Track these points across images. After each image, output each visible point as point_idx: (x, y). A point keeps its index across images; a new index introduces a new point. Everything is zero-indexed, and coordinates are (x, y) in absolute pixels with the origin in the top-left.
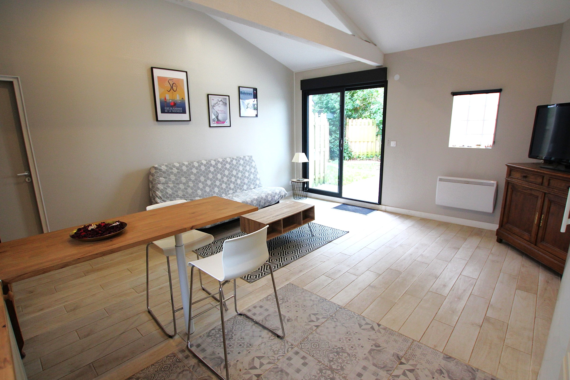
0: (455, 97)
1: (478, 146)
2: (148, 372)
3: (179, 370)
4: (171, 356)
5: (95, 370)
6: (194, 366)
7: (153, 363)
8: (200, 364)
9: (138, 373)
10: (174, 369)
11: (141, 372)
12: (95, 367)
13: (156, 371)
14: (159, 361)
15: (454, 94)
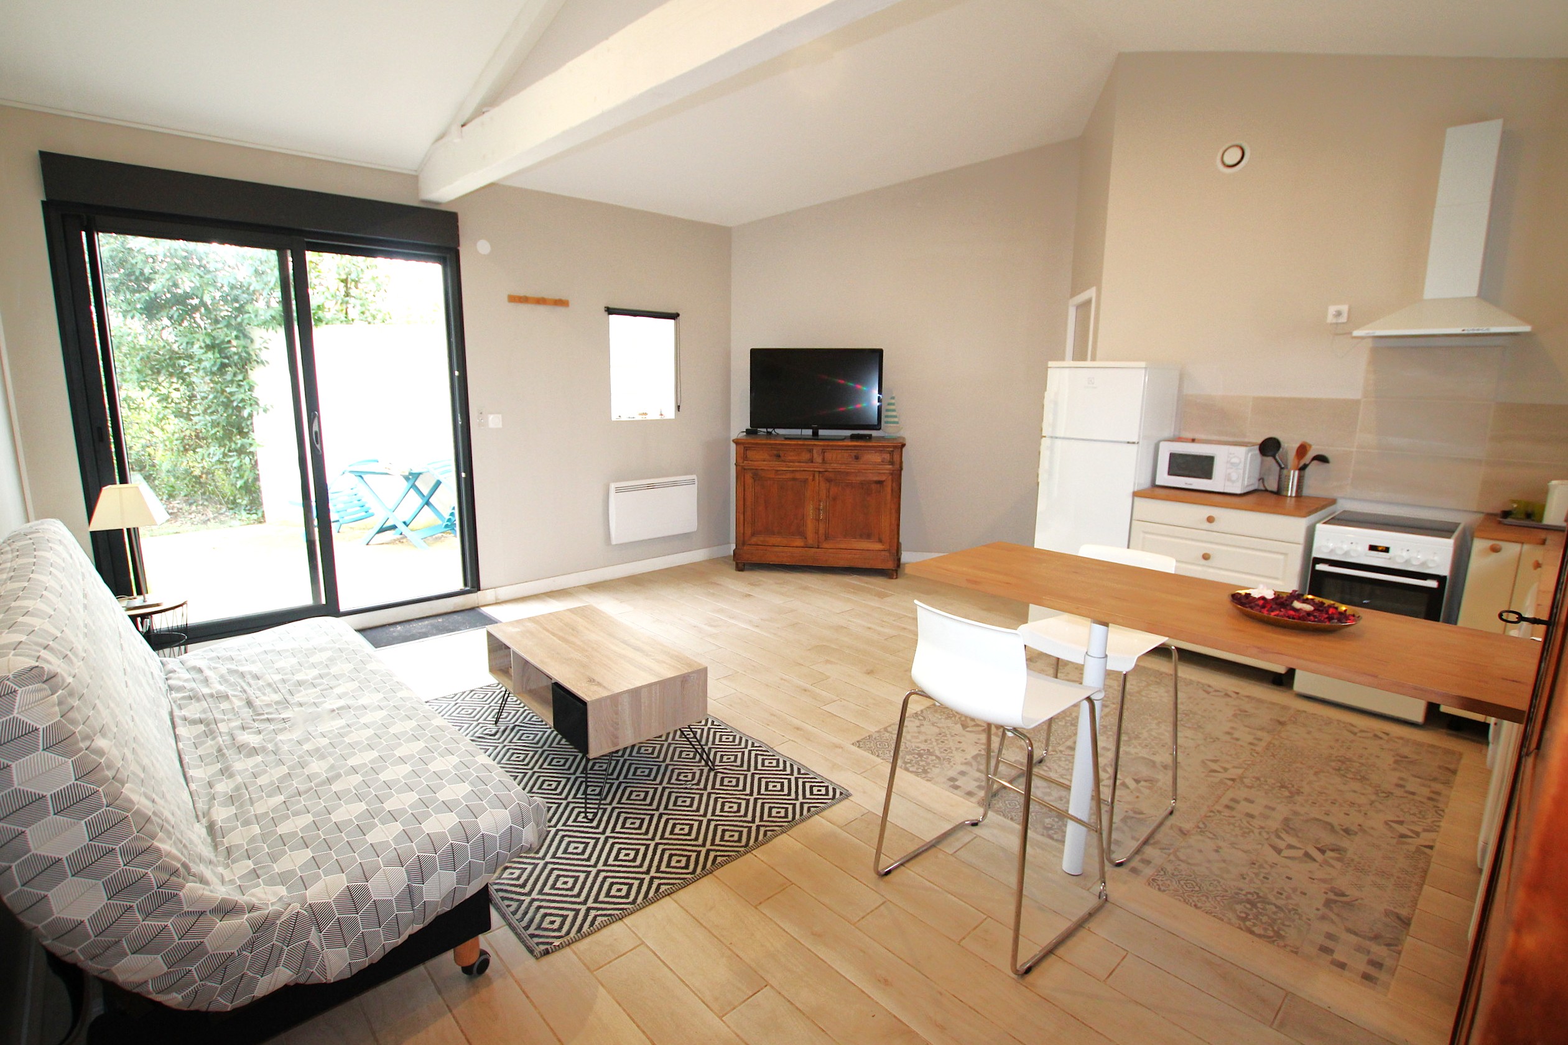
0: (613, 317)
1: (644, 416)
2: (1216, 908)
3: (1183, 866)
4: (1158, 885)
5: (1280, 1008)
6: (1160, 849)
7: (1193, 909)
8: (1152, 841)
9: (1230, 923)
10: (1184, 873)
11: (1225, 919)
12: (1274, 1015)
13: (1207, 898)
14: (1180, 900)
15: (610, 311)
